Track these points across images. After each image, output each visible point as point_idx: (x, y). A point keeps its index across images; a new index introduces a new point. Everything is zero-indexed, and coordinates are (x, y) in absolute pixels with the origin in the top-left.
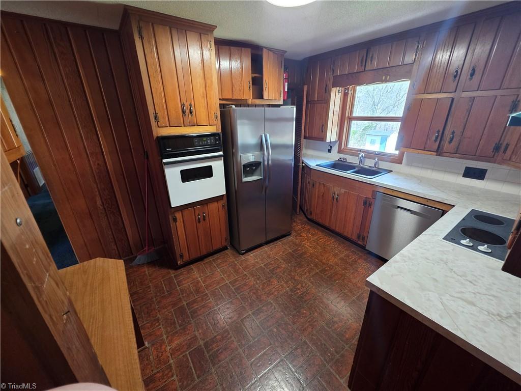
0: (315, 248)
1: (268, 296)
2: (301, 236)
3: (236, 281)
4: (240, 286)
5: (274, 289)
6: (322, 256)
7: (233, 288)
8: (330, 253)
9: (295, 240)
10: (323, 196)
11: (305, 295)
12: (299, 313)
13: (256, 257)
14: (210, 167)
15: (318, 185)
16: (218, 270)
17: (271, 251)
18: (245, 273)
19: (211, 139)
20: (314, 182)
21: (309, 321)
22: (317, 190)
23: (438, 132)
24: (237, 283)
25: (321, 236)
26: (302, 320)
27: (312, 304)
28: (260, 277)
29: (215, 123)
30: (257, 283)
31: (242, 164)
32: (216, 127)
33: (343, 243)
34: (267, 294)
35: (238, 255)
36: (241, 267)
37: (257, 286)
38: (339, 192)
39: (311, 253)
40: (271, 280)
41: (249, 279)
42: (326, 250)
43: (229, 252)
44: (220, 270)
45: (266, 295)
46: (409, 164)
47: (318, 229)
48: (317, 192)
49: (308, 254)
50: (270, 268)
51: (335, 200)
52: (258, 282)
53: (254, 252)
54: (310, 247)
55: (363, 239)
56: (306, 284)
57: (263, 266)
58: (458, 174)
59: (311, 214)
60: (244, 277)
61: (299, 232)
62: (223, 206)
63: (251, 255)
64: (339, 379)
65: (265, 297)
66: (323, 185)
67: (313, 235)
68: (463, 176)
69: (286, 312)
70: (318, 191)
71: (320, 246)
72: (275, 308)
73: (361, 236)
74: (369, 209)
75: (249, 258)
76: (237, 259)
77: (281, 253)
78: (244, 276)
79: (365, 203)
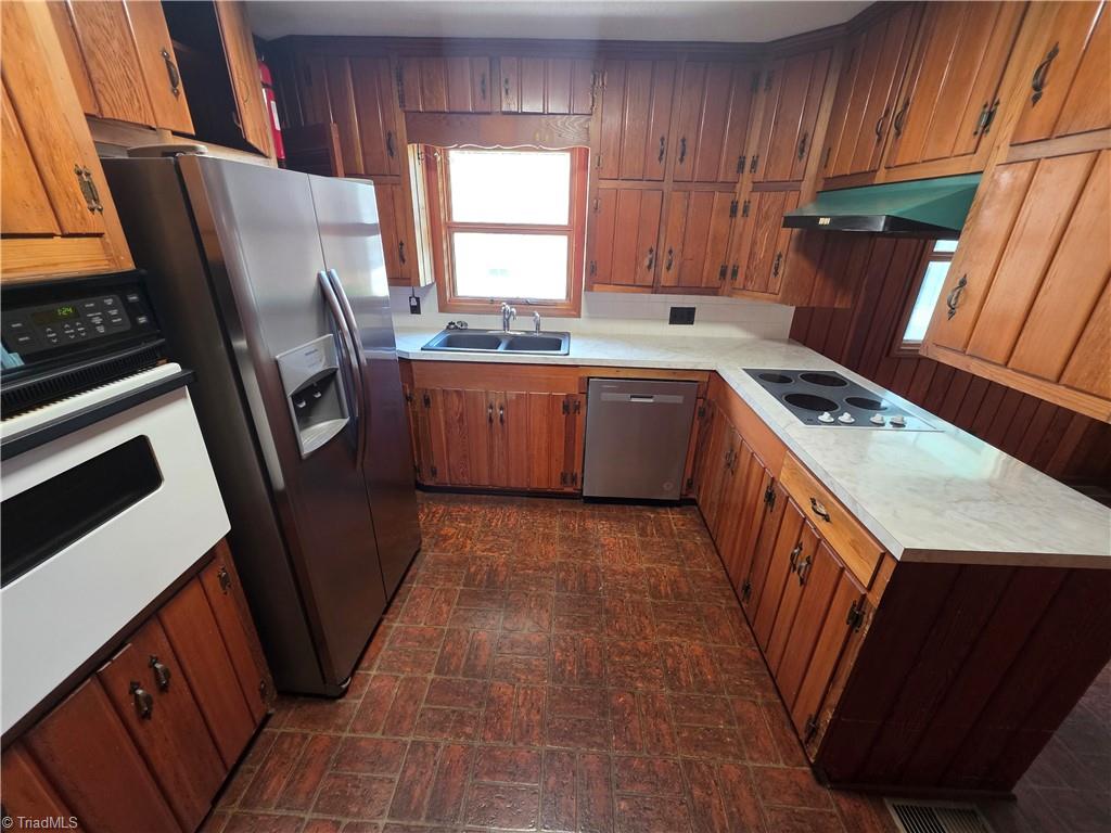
0: (501, 548)
1: (528, 743)
2: (445, 538)
3: (405, 791)
4: (434, 793)
5: (523, 710)
6: (529, 555)
7: (422, 822)
8: (533, 540)
9: (444, 556)
10: (461, 420)
11: (588, 665)
12: (617, 714)
13: (391, 669)
14: (141, 445)
15: (440, 398)
16: (308, 816)
17: (414, 619)
18: (409, 739)
19: (104, 309)
20: (429, 394)
21: (646, 711)
22: (441, 410)
23: (651, 251)
24: (417, 791)
25: (485, 516)
26: (636, 723)
27: (614, 672)
28: (461, 714)
29: (94, 222)
30: (468, 736)
31: (289, 393)
32: (105, 247)
33: (536, 506)
34: (521, 739)
35: (328, 707)
36: (378, 735)
37: (477, 744)
38: (503, 401)
39: (504, 564)
40: (494, 694)
41: (436, 746)
42: (522, 537)
43: (285, 724)
44: (316, 810)
45: (520, 744)
46: (594, 316)
47: (464, 502)
48: (441, 416)
49: (503, 571)
50: (458, 667)
51: (497, 421)
52: (468, 730)
53: (374, 659)
54: (490, 550)
55: (574, 479)
56: (565, 640)
57: (439, 678)
58: (664, 320)
59: (434, 473)
60: (420, 754)
61: (433, 529)
62: (224, 581)
63: (373, 672)
64: (775, 766)
65: (524, 753)
66: (455, 395)
67: (467, 520)
68: (671, 323)
69: (598, 739)
70: (445, 413)
71: (507, 538)
72: (571, 756)
73: (569, 476)
74: (578, 417)
75: (374, 686)
76: (340, 721)
77: (445, 607)
78: (413, 751)
79: (566, 408)
